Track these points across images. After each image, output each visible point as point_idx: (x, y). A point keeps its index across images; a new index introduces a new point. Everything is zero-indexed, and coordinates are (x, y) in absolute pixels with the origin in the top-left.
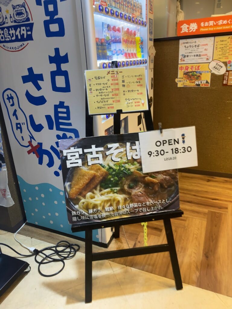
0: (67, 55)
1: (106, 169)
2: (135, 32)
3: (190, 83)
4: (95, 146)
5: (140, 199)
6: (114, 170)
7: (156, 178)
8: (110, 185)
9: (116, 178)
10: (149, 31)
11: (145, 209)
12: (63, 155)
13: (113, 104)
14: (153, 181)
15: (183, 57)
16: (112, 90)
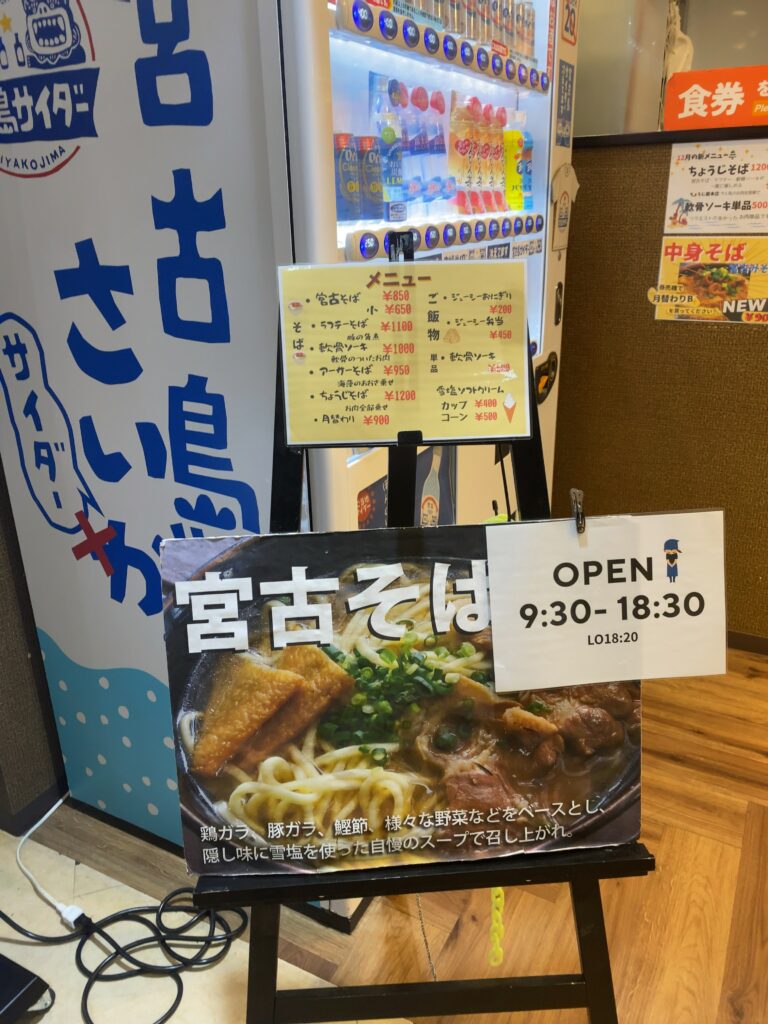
0: (218, 196)
1: (346, 666)
2: (503, 110)
3: (702, 308)
4: (306, 570)
5: (481, 794)
6: (378, 673)
7: (550, 712)
8: (359, 733)
9: (384, 704)
10: (559, 109)
11: (496, 833)
12: (175, 601)
13: (385, 407)
14: (537, 725)
15: (680, 209)
16: (387, 348)
